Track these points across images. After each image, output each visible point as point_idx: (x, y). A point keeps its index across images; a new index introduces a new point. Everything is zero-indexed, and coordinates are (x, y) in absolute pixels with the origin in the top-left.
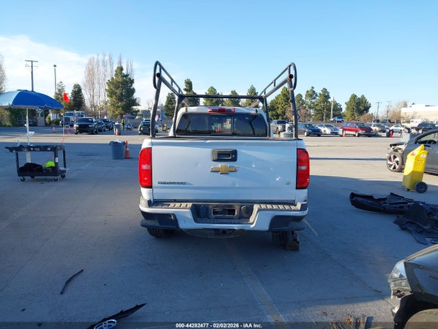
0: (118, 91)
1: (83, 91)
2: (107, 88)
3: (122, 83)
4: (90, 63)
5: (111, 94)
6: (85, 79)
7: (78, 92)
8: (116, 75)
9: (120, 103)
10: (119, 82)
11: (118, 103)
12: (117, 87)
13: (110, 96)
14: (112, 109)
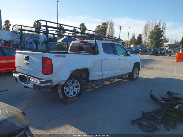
0: (154, 36)
1: (142, 37)
2: (150, 35)
3: (157, 32)
4: (146, 25)
5: (151, 37)
6: (143, 32)
7: (140, 37)
8: (155, 29)
9: (155, 41)
10: (155, 32)
11: (154, 41)
12: (154, 34)
13: (151, 38)
14: (151, 44)
